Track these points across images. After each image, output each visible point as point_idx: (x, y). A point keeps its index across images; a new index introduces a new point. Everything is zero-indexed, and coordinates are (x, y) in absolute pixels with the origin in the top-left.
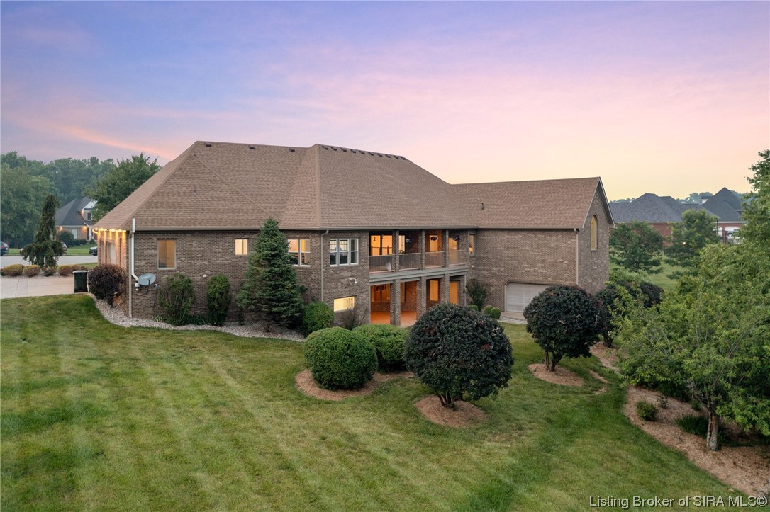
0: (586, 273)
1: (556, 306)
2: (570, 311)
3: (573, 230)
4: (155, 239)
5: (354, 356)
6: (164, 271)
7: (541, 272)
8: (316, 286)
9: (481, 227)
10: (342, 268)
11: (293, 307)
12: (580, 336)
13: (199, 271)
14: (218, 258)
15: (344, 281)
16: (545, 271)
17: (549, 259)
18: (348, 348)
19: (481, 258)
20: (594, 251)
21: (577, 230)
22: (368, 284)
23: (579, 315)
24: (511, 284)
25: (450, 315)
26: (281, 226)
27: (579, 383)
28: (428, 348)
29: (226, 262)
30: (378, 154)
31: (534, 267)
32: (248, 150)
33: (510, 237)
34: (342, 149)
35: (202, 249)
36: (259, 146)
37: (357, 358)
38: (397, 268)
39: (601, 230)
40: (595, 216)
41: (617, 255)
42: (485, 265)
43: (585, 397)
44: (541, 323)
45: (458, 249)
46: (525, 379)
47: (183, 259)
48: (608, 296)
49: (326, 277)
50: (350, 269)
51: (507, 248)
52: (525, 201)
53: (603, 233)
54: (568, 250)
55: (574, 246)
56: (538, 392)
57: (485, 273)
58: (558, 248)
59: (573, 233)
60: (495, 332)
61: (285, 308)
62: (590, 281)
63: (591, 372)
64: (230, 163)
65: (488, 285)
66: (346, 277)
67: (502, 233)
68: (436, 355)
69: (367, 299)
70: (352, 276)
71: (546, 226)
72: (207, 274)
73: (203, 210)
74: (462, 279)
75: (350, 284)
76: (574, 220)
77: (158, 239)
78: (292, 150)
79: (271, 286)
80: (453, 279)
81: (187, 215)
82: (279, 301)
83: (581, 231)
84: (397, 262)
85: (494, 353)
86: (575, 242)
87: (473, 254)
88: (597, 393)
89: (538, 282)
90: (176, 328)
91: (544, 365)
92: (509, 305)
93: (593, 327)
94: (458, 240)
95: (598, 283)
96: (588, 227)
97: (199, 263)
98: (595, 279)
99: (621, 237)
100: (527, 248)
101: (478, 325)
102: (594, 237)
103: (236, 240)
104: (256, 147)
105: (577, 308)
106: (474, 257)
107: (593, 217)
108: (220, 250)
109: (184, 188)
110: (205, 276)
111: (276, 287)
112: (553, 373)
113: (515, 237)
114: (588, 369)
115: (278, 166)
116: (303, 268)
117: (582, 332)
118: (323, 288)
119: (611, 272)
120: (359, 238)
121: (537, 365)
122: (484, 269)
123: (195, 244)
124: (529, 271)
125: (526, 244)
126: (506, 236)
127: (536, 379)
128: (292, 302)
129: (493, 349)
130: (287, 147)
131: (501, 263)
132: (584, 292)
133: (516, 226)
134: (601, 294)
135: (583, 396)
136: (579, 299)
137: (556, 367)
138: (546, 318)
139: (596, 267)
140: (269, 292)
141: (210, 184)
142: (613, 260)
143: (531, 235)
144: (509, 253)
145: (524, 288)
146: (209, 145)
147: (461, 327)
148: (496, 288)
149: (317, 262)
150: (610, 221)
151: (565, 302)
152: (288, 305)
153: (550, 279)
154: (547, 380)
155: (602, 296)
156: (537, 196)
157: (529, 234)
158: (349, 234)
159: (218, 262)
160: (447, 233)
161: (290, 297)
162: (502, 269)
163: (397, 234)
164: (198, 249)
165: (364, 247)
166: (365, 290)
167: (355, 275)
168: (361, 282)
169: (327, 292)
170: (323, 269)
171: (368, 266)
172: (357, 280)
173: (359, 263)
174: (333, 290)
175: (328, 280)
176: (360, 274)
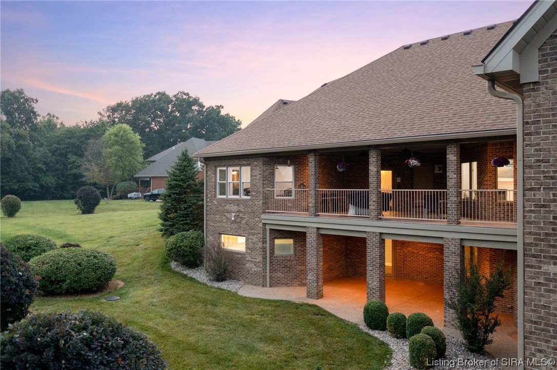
15: (229, 216)
38: (312, 210)
49: (210, 209)
50: (239, 202)
84: (312, 200)
120: (249, 165)
163: (311, 158)
165: (255, 176)
166: (256, 232)
167: (243, 210)
168: (251, 220)
169: (212, 224)
170: (207, 198)
171: (261, 202)
172: (245, 216)
173: (251, 197)
174: (218, 223)
175: (212, 211)
176: (250, 210)
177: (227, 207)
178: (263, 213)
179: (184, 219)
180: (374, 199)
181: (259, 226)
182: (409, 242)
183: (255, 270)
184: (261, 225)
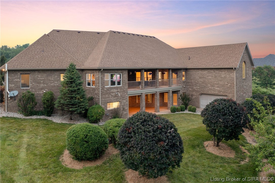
0: (240, 90)
1: (218, 111)
2: (226, 114)
3: (232, 68)
4: (19, 74)
5: (89, 142)
6: (24, 89)
7: (217, 89)
8: (97, 97)
9: (188, 68)
10: (112, 88)
11: (81, 108)
12: (232, 129)
13: (42, 89)
14: (51, 83)
15: (113, 94)
16: (219, 89)
17: (221, 83)
18: (86, 137)
19: (189, 82)
20: (244, 79)
21: (235, 68)
22: (127, 95)
23: (232, 117)
24: (203, 95)
25: (141, 121)
26: (77, 67)
27: (232, 155)
28: (126, 142)
29: (55, 85)
30: (141, 35)
31: (214, 87)
32: (77, 33)
33: (202, 72)
34: (118, 32)
35: (43, 78)
36: (82, 31)
37: (91, 143)
38: (143, 87)
39: (248, 69)
40: (245, 62)
41: (257, 81)
42: (190, 85)
43: (234, 166)
44: (209, 120)
45: (177, 78)
46: (200, 153)
47: (33, 83)
48: (250, 103)
49: (102, 93)
50: (117, 88)
51: (200, 78)
52: (209, 55)
53: (249, 70)
54: (230, 78)
55: (233, 76)
56: (206, 162)
57: (190, 89)
58: (225, 77)
59: (233, 70)
60: (170, 133)
61: (76, 109)
62: (242, 94)
63: (240, 147)
64: (66, 39)
65: (192, 95)
66: (114, 92)
67: (198, 70)
68: (130, 147)
69: (127, 102)
70: (118, 92)
71: (219, 67)
72: (46, 90)
73: (45, 60)
74: (179, 92)
75: (116, 96)
76: (233, 64)
77: (21, 74)
78: (98, 33)
79: (69, 97)
80: (174, 92)
81: (36, 62)
82: (73, 105)
83: (237, 69)
84: (143, 84)
85: (167, 148)
86: (234, 74)
87: (185, 81)
88: (242, 163)
89: (215, 94)
90: (26, 118)
91: (213, 142)
92: (202, 105)
93: (240, 124)
94: (177, 74)
95: (246, 95)
96: (241, 67)
97: (42, 85)
98: (245, 93)
99: (258, 72)
100: (210, 78)
101: (158, 128)
102: (244, 72)
103: (61, 74)
104: (81, 32)
105: (231, 112)
106: (185, 82)
107: (243, 62)
108: (53, 79)
109: (38, 50)
110: (44, 92)
111: (72, 98)
112: (217, 148)
113: (204, 72)
114: (239, 145)
115: (90, 40)
116: (92, 88)
117: (233, 127)
118: (100, 97)
119: (253, 89)
120: (122, 73)
121: (209, 142)
122: (190, 88)
123: (39, 76)
124: (211, 89)
125: (210, 76)
126: (200, 72)
127: (207, 152)
128: (81, 105)
129: (167, 145)
130: (96, 32)
131: (198, 85)
132: (235, 103)
133: (204, 67)
134: (246, 102)
135: (234, 165)
136: (232, 107)
137: (220, 144)
138: (212, 117)
139: (245, 87)
140: (67, 101)
141: (52, 47)
142: (255, 83)
143: (212, 71)
144: (202, 80)
145: (209, 97)
146: (58, 31)
147: (146, 129)
148: (195, 96)
149: (98, 85)
150: (252, 64)
151: (223, 109)
152: (79, 107)
153: (221, 93)
154: (213, 153)
155: (247, 103)
156: (215, 53)
157: (211, 71)
158: (116, 71)
159: (51, 85)
160: (171, 71)
161: (80, 103)
162: (198, 88)
163: (143, 71)
164: (41, 78)
165: (124, 77)
169: (103, 99)
170: (101, 88)
173: (122, 85)
174: (107, 99)
175: (104, 94)
176: (122, 91)
178: (128, 91)
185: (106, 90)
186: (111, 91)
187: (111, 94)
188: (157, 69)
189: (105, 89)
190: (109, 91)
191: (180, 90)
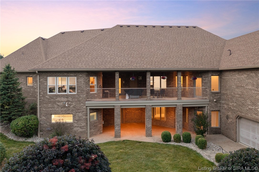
15: (60, 104)
24: (242, 119)
31: (256, 105)
32: (80, 33)
49: (42, 101)
65: (228, 117)
100: (250, 87)
118: (39, 107)
124: (252, 109)
131: (234, 99)
146: (63, 33)
148: (231, 120)
160: (180, 74)
165: (80, 82)
166: (81, 111)
167: (71, 100)
168: (77, 105)
169: (44, 110)
170: (40, 95)
171: (85, 95)
172: (73, 103)
173: (77, 93)
174: (50, 109)
175: (45, 102)
176: (76, 100)
177: (58, 99)
178: (86, 101)
179: (17, 108)
180: (149, 92)
181: (84, 107)
182: (127, 108)
183: (81, 130)
184: (85, 107)
185: (49, 97)
186: (56, 100)
187: (56, 103)
188: (147, 71)
189: (46, 96)
190: (53, 100)
191: (205, 107)
